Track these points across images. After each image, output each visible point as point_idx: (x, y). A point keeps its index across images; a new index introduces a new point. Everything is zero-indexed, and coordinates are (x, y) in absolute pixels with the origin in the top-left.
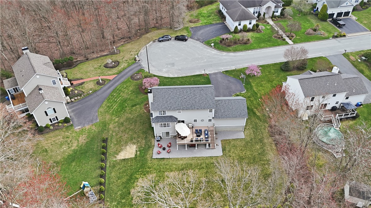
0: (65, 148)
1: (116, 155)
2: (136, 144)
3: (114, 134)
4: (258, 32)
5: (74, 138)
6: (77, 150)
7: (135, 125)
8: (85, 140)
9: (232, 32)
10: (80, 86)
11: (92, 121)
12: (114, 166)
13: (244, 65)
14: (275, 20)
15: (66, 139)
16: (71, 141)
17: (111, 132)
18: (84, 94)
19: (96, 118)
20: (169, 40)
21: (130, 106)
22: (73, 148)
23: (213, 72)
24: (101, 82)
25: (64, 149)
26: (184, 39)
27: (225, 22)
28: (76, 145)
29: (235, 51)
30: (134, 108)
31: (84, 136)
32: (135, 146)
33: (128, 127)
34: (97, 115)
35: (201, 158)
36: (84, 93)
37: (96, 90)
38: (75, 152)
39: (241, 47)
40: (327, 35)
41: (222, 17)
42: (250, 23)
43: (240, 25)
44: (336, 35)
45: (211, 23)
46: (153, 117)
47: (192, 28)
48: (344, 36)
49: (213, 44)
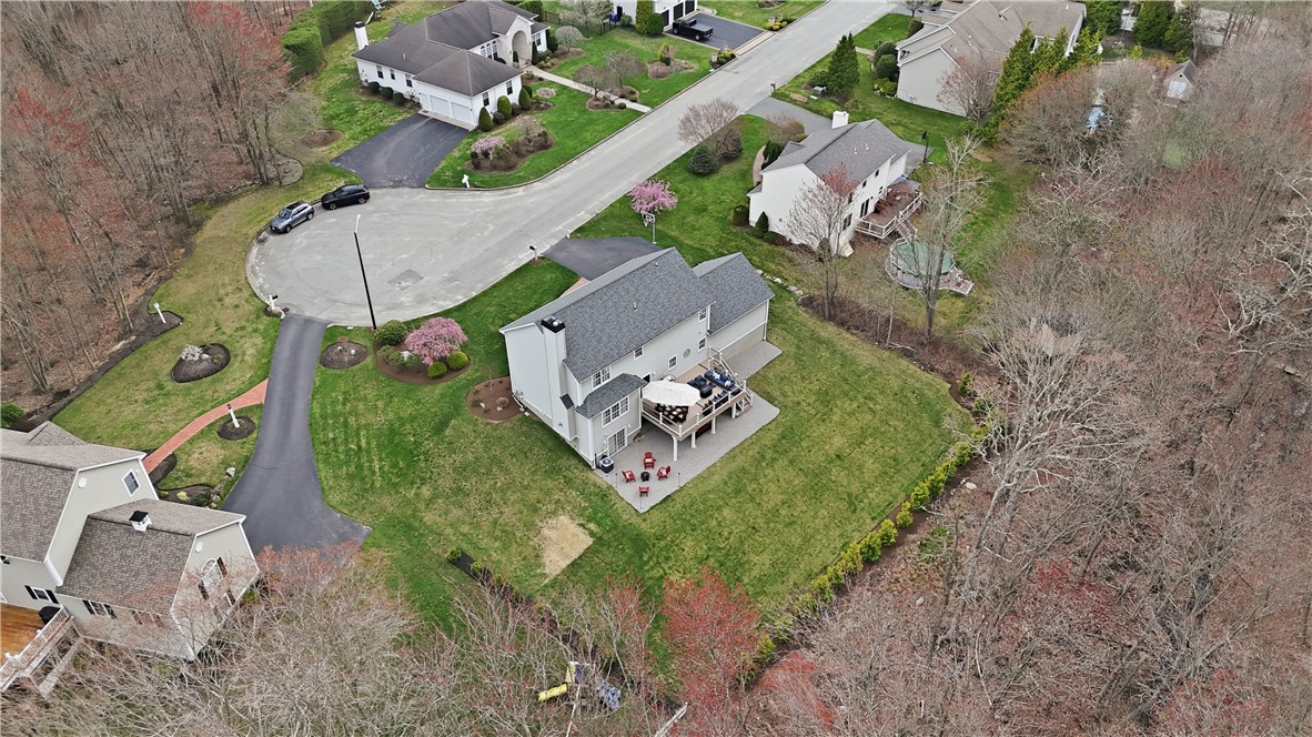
1: (539, 571)
2: (561, 512)
3: (465, 529)
4: (542, 109)
7: (506, 471)
9: (475, 130)
10: (173, 474)
13: (602, 199)
14: (548, 67)
17: (449, 531)
18: (216, 489)
19: (352, 527)
20: (310, 216)
21: (429, 434)
23: (548, 247)
24: (237, 426)
26: (360, 197)
27: (420, 112)
29: (539, 174)
30: (448, 431)
32: (564, 519)
33: (487, 486)
34: (342, 518)
35: (747, 444)
36: (212, 488)
37: (247, 458)
39: (541, 159)
40: (696, 66)
41: (400, 101)
42: (510, 91)
43: (486, 102)
44: (714, 59)
45: (382, 129)
46: (578, 402)
47: (337, 159)
48: (733, 56)
49: (465, 179)
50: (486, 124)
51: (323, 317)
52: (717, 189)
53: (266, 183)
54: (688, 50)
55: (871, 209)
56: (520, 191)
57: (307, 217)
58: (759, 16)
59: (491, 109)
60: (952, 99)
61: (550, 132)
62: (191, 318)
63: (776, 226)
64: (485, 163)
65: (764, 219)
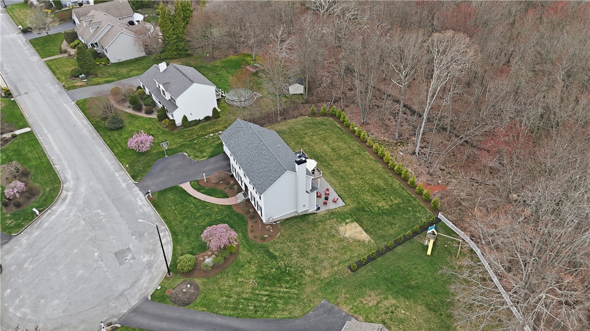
0: (401, 313)
1: (367, 242)
2: (337, 228)
3: (336, 262)
5: (377, 312)
6: (392, 294)
8: (370, 296)
11: (330, 311)
12: (382, 237)
15: (389, 322)
16: (386, 313)
17: (336, 268)
19: (321, 307)
21: (274, 262)
22: (394, 302)
23: (139, 192)
25: (404, 312)
28: (386, 301)
30: (277, 254)
31: (365, 302)
32: (341, 228)
33: (316, 248)
34: (313, 312)
38: (397, 294)
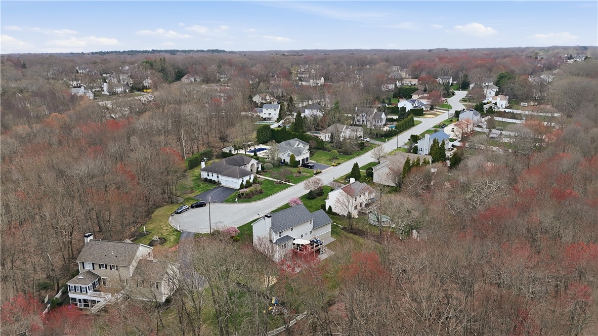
4: (260, 184)
9: (239, 189)
13: (280, 204)
14: (261, 174)
26: (203, 204)
27: (221, 185)
39: (261, 196)
40: (309, 175)
41: (214, 182)
42: (250, 179)
43: (243, 181)
44: (315, 172)
45: (209, 190)
46: (274, 241)
47: (195, 197)
48: (321, 172)
49: (237, 200)
50: (242, 187)
51: (194, 231)
52: (317, 202)
53: (172, 203)
54: (306, 171)
55: (363, 206)
56: (254, 203)
57: (187, 210)
58: (329, 163)
59: (244, 183)
60: (389, 180)
61: (263, 190)
62: (153, 232)
63: (334, 210)
64: (242, 197)
65: (330, 207)
